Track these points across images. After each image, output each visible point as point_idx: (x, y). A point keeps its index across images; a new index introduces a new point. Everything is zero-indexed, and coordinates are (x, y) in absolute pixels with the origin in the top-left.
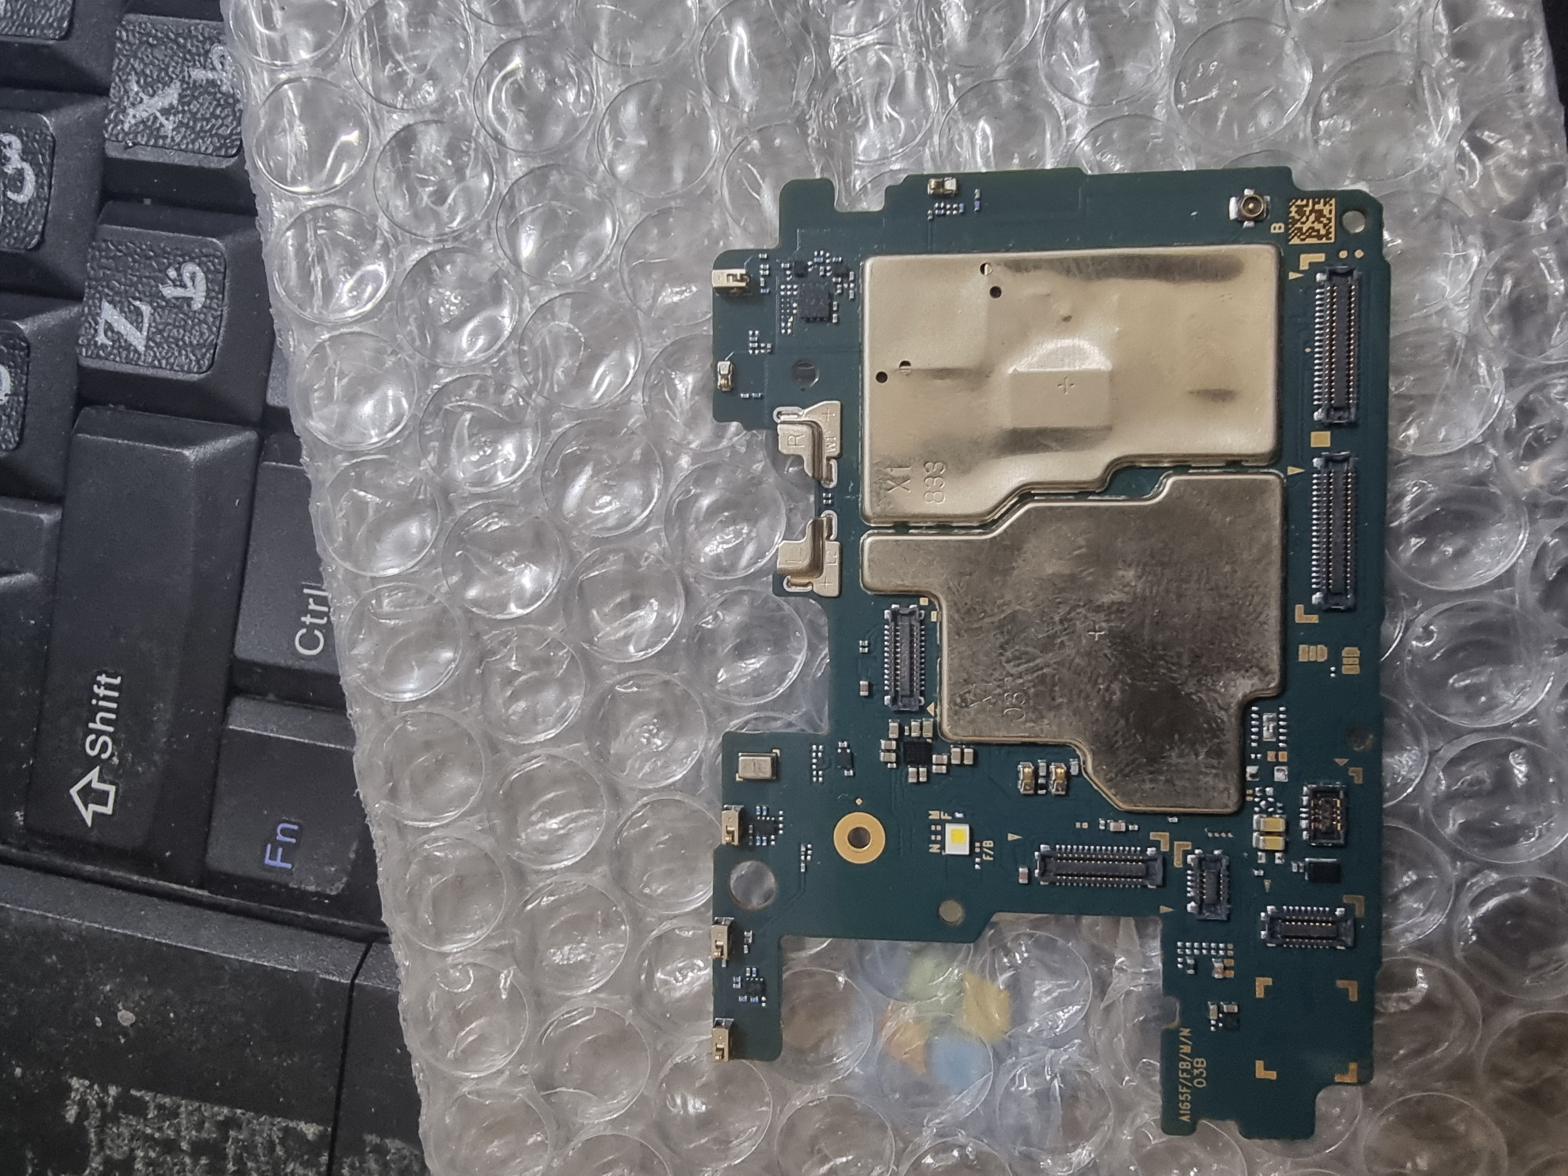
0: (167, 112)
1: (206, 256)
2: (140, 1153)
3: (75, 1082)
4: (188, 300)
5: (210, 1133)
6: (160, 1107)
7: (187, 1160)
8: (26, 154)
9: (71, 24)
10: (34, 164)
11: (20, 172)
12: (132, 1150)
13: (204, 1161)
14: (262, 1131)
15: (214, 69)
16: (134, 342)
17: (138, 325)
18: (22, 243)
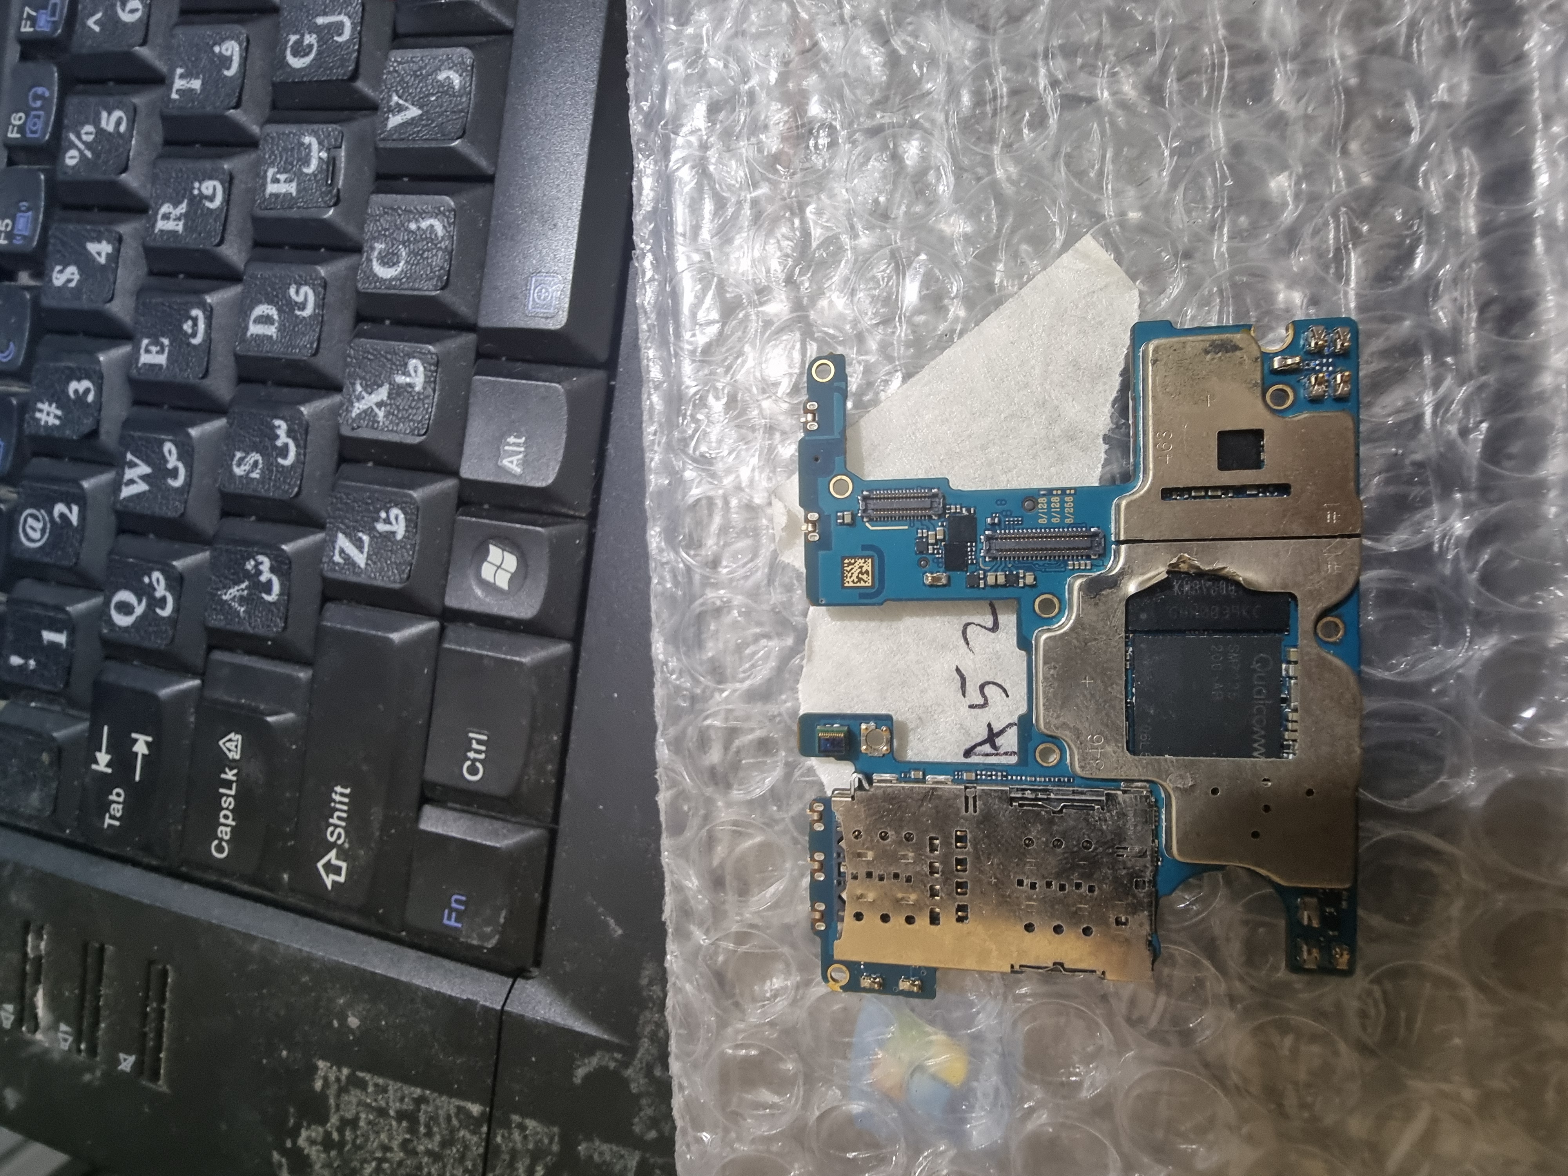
0: (380, 405)
1: (406, 503)
2: (363, 1116)
3: (321, 1064)
4: (394, 533)
5: (408, 1105)
6: (376, 1085)
7: (394, 1123)
8: (290, 433)
9: (318, 345)
10: (295, 439)
11: (286, 446)
12: (358, 1113)
13: (404, 1124)
14: (442, 1107)
15: (410, 375)
16: (358, 561)
17: (361, 550)
18: (287, 494)
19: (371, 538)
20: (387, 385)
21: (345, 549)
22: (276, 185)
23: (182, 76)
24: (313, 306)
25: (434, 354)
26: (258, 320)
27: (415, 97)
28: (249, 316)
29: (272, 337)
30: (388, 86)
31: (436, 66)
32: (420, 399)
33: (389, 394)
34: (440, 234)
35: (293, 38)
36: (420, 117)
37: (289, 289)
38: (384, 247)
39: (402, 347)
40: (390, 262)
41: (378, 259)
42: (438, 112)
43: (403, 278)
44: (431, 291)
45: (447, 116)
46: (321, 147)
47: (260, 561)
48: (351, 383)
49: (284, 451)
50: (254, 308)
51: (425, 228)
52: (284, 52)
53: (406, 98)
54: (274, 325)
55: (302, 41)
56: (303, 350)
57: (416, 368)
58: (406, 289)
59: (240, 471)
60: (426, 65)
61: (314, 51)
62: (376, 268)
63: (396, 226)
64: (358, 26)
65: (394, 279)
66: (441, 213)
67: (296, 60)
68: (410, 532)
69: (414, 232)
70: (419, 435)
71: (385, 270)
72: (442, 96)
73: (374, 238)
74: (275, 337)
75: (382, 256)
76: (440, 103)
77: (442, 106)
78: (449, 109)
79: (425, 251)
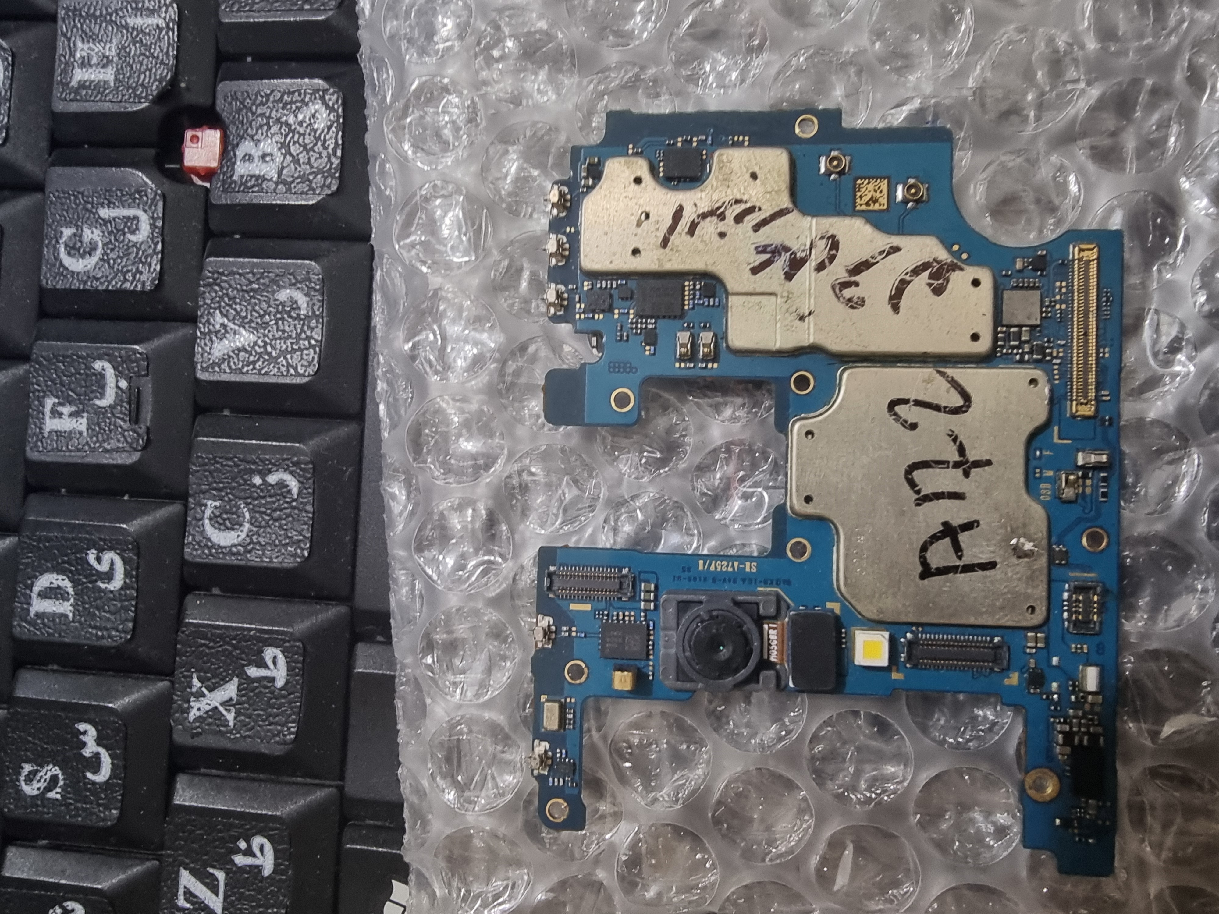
0: (228, 704)
4: (258, 868)
8: (102, 740)
10: (109, 748)
11: (97, 755)
15: (266, 667)
16: (211, 905)
17: (215, 890)
18: (104, 820)
19: (227, 874)
20: (236, 680)
21: (192, 890)
22: (56, 421)
24: (122, 576)
25: (299, 640)
26: (45, 594)
27: (246, 317)
28: (30, 587)
29: (66, 616)
30: (208, 302)
31: (272, 281)
32: (284, 697)
33: (239, 690)
34: (295, 491)
35: (67, 232)
36: (255, 343)
37: (87, 554)
38: (218, 504)
39: (252, 633)
40: (228, 524)
41: (211, 519)
42: (280, 338)
43: (249, 544)
44: (289, 563)
45: (292, 343)
46: (119, 374)
47: (69, 908)
48: (184, 677)
49: (95, 764)
50: (36, 577)
51: (273, 483)
52: (56, 249)
53: (234, 319)
54: (68, 600)
55: (81, 236)
56: (114, 633)
57: (275, 657)
58: (253, 559)
59: (30, 790)
60: (258, 279)
61: (99, 252)
62: (209, 530)
63: (233, 479)
64: (159, 223)
65: (235, 546)
66: (295, 464)
67: (74, 260)
68: (281, 864)
69: (258, 488)
70: (285, 743)
71: (222, 534)
72: (282, 319)
73: (204, 492)
74: (71, 615)
75: (216, 517)
76: (281, 328)
77: (284, 331)
78: (294, 336)
79: (275, 510)
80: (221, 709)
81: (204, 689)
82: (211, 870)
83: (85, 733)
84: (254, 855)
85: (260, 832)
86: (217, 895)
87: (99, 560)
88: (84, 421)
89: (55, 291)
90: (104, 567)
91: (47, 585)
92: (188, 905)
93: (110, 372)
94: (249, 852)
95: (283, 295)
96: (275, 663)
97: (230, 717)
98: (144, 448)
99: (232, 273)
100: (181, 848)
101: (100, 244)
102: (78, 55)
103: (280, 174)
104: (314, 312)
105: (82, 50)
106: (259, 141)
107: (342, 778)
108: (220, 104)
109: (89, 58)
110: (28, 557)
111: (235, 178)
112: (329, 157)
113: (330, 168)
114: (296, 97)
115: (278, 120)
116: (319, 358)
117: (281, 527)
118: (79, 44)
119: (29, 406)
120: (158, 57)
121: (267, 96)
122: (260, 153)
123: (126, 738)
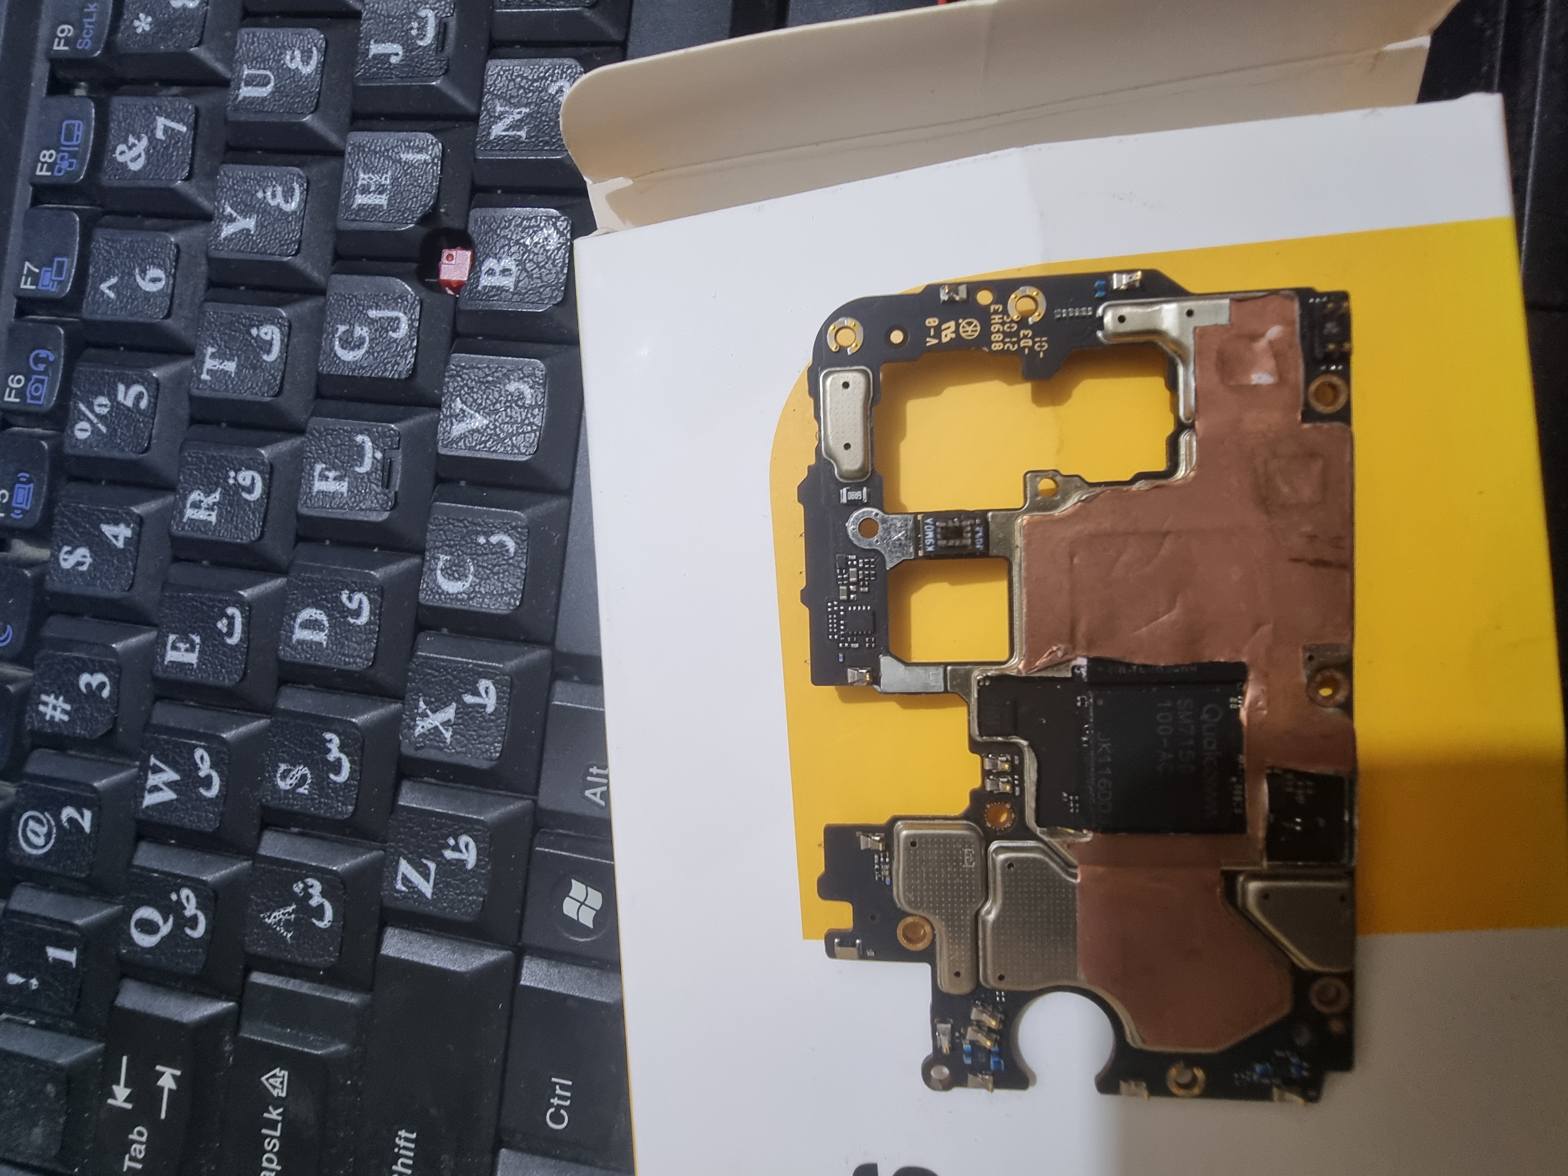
0: (446, 724)
1: (476, 829)
4: (463, 862)
8: (343, 748)
9: (375, 656)
10: (347, 755)
11: (339, 761)
15: (480, 696)
16: (423, 890)
17: (426, 877)
18: (341, 813)
19: (437, 866)
20: (454, 705)
21: (409, 876)
22: (324, 483)
23: (213, 356)
24: (368, 614)
25: (507, 675)
26: (306, 625)
27: (481, 404)
28: (294, 619)
29: (321, 644)
30: (451, 390)
31: (504, 375)
32: (492, 721)
33: (456, 713)
34: (512, 550)
35: (342, 328)
36: (487, 426)
37: (341, 594)
38: (448, 558)
39: (470, 666)
40: (456, 575)
41: (442, 570)
42: (507, 423)
43: (472, 593)
44: (503, 610)
45: (517, 428)
46: (376, 446)
47: (309, 884)
48: (413, 699)
49: (336, 767)
50: (300, 611)
51: (495, 543)
52: (332, 342)
53: (471, 405)
54: (324, 631)
55: (352, 332)
56: (358, 660)
57: (487, 688)
58: (474, 605)
59: (284, 785)
60: (493, 373)
61: (366, 345)
62: (440, 579)
63: (463, 538)
64: (416, 324)
65: (461, 593)
66: (513, 528)
67: (346, 352)
68: (481, 860)
69: (482, 546)
70: (491, 760)
71: (452, 583)
72: (511, 407)
73: (438, 548)
74: (325, 643)
75: (446, 568)
76: (509, 414)
77: (511, 417)
78: (519, 420)
79: (495, 566)
80: (441, 728)
81: (428, 711)
82: (425, 861)
83: (330, 741)
84: (461, 851)
85: (467, 832)
86: (428, 881)
87: (350, 599)
88: (345, 484)
89: (329, 375)
90: (354, 606)
91: (307, 617)
92: (404, 889)
93: (369, 445)
94: (456, 848)
95: (512, 387)
96: (487, 693)
97: (448, 735)
98: (392, 509)
99: (472, 367)
100: (402, 841)
101: (367, 339)
102: (359, 183)
103: (516, 286)
104: (536, 402)
105: (363, 179)
106: (500, 258)
107: (536, 793)
108: (471, 228)
109: (369, 185)
110: (294, 594)
111: (479, 288)
112: (557, 273)
113: (558, 283)
114: (533, 223)
115: (517, 243)
116: (539, 440)
117: (498, 579)
118: (362, 175)
119: (302, 470)
120: (423, 187)
121: (510, 221)
122: (501, 268)
123: (362, 749)
